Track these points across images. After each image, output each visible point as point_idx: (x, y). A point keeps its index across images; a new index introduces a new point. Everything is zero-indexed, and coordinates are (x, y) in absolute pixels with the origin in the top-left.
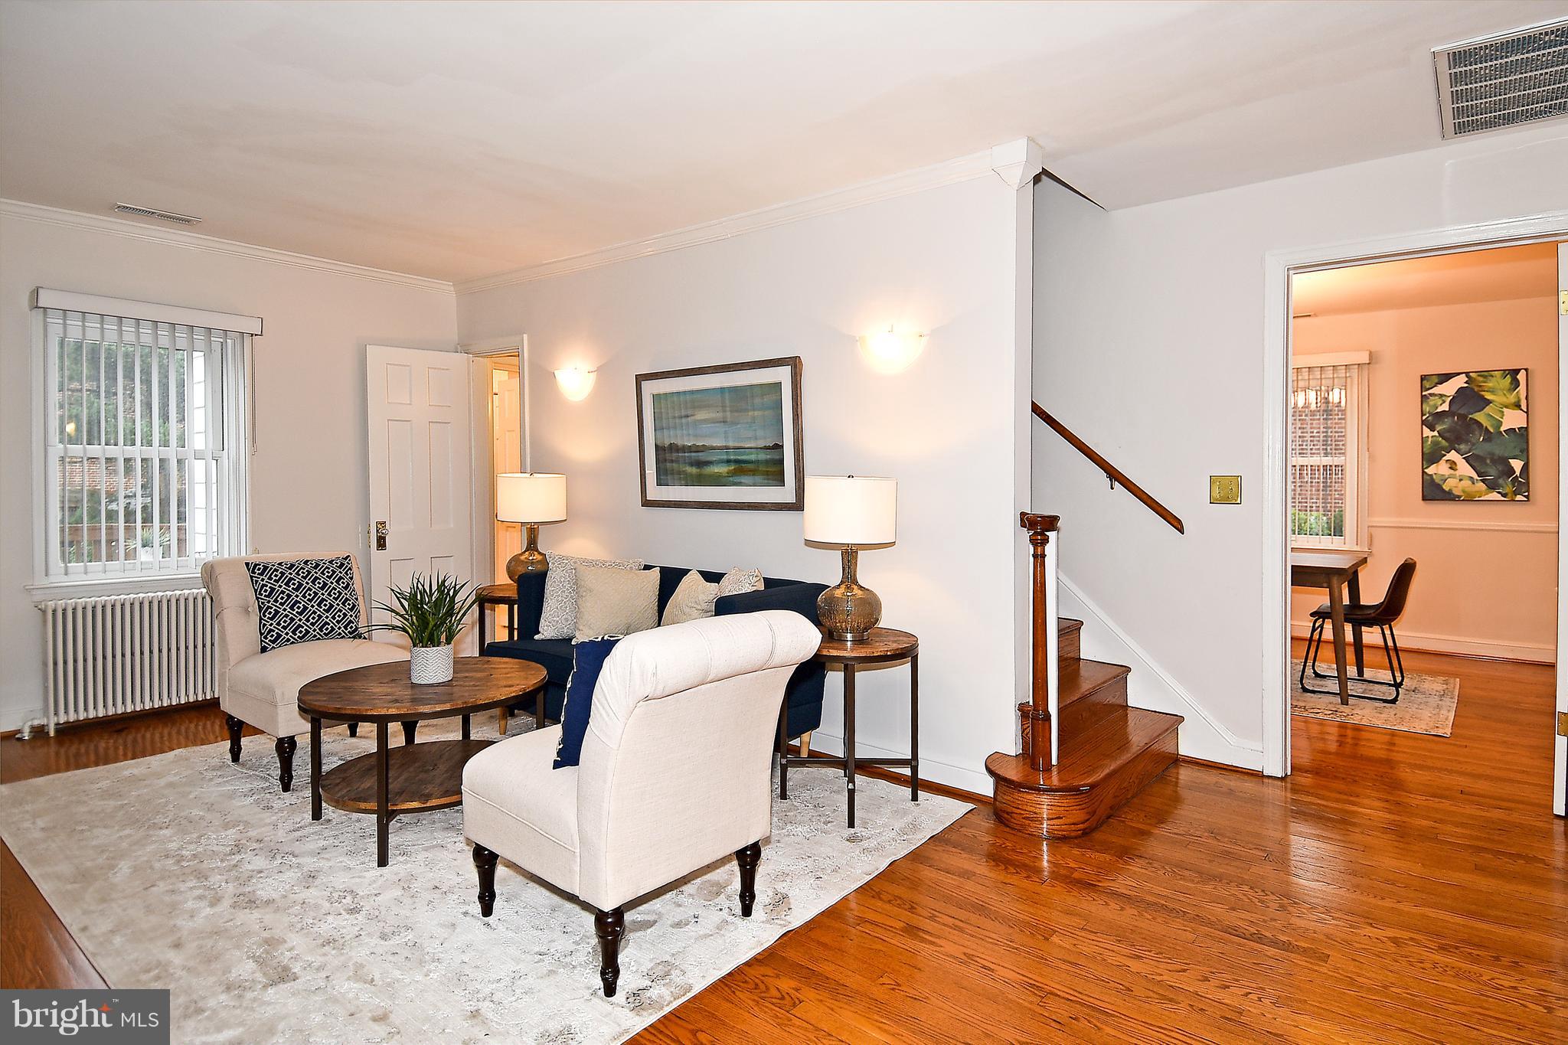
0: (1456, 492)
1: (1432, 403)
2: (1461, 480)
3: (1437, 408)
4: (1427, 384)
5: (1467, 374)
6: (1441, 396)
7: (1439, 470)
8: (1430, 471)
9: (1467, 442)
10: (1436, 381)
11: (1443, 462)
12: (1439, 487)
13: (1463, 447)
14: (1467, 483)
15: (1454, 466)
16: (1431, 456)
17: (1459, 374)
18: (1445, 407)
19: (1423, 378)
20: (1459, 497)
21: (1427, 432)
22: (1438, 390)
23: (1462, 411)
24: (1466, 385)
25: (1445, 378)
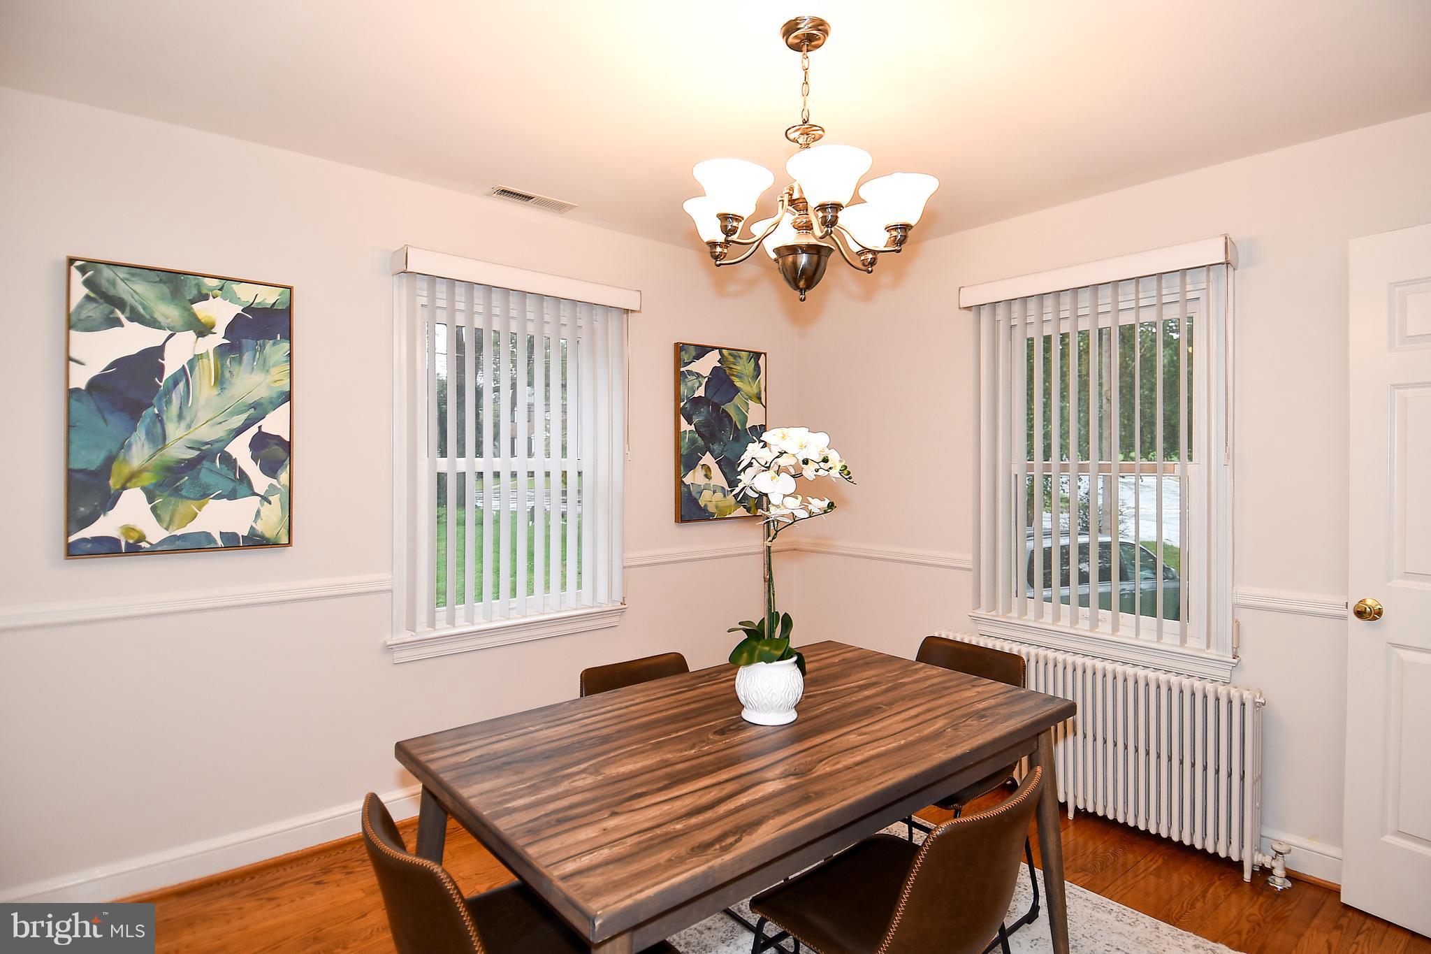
0: (711, 509)
1: (689, 384)
2: (714, 492)
3: (694, 392)
4: (686, 357)
5: (720, 349)
6: (699, 375)
7: (694, 478)
8: (688, 480)
9: (720, 440)
10: (694, 354)
11: (699, 467)
12: (695, 502)
13: (716, 447)
14: (719, 495)
15: (708, 473)
16: (686, 461)
17: (713, 348)
18: (700, 392)
19: (680, 348)
20: (713, 514)
21: (685, 426)
22: (694, 367)
23: (715, 400)
24: (719, 365)
25: (702, 351)
